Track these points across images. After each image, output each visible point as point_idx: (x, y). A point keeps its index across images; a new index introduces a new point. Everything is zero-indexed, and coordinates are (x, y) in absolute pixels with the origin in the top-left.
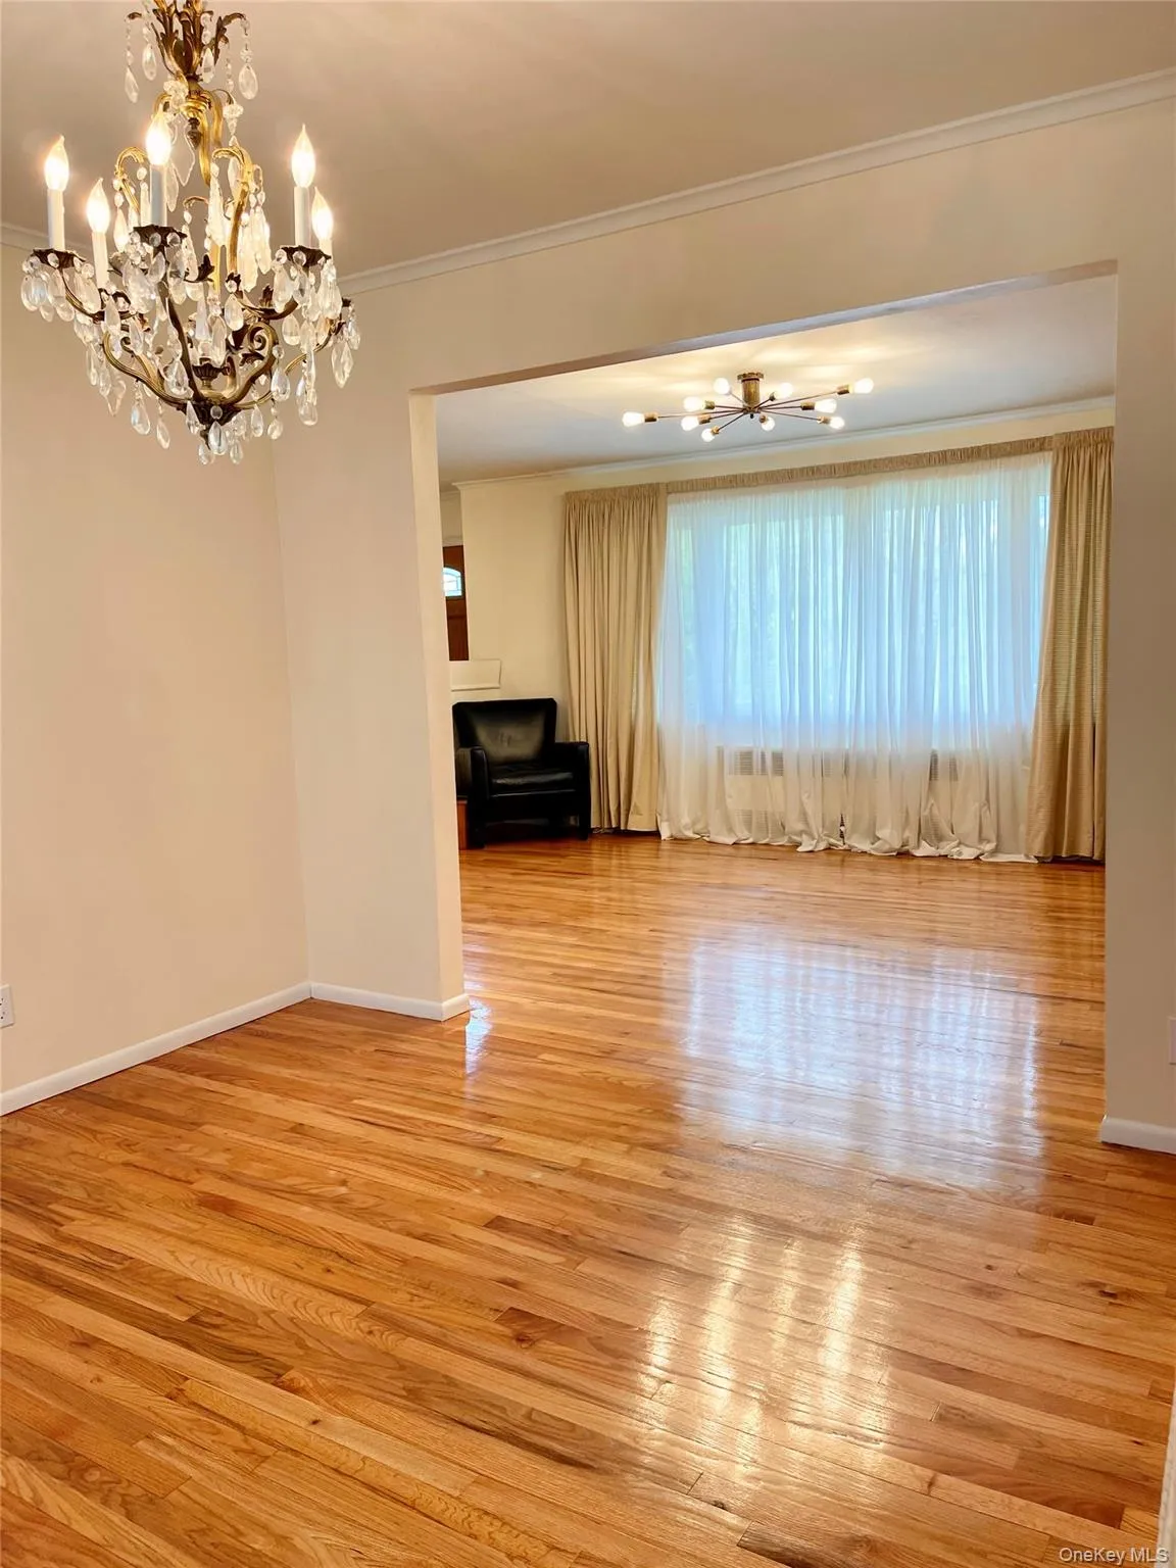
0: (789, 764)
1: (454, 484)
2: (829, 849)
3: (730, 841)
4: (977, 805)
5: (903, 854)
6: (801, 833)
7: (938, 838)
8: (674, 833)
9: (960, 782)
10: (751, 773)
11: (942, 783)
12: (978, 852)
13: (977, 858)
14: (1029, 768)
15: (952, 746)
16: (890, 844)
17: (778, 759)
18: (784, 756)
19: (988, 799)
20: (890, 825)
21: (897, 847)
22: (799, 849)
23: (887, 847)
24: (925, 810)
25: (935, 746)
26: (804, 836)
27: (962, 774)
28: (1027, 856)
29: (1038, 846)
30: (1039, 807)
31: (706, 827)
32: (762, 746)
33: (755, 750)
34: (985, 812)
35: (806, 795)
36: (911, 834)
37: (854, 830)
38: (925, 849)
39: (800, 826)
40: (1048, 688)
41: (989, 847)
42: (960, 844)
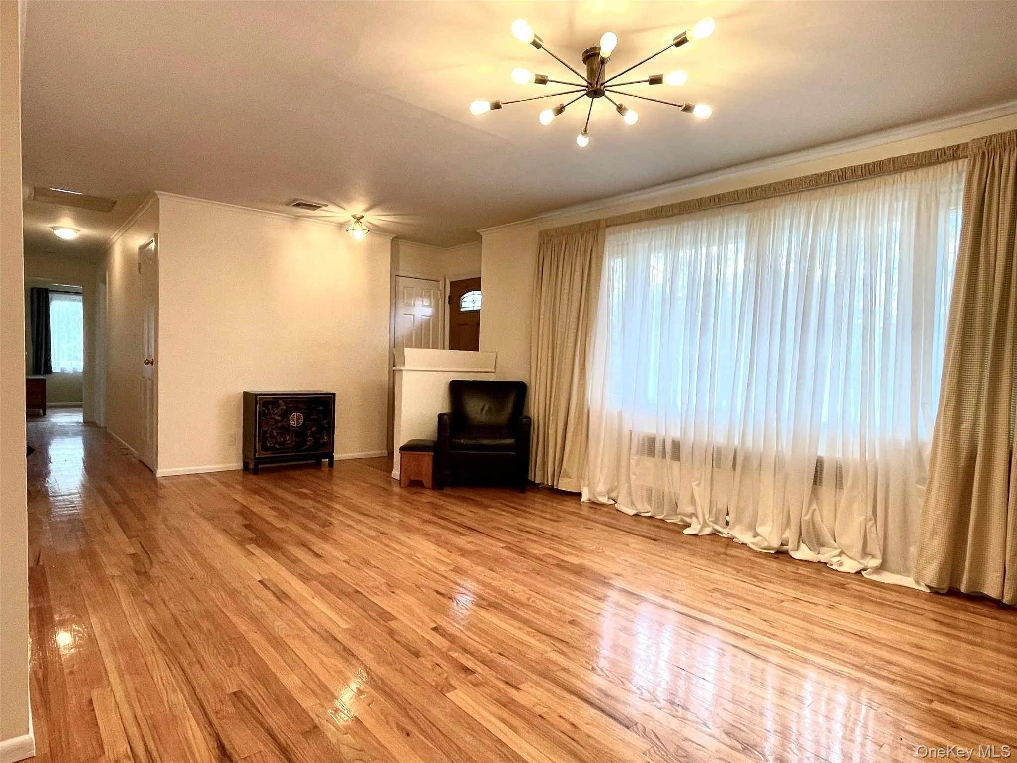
0: (685, 452)
1: (478, 231)
2: (714, 534)
3: (631, 512)
4: (862, 518)
5: (781, 554)
6: (691, 516)
7: (818, 543)
8: (591, 498)
9: (845, 491)
10: (654, 456)
11: (827, 490)
12: (862, 567)
13: (859, 573)
14: (924, 488)
15: (839, 455)
16: (768, 543)
17: (676, 445)
18: (681, 443)
19: (875, 512)
20: (770, 522)
21: (776, 547)
22: (687, 531)
23: (765, 544)
24: (807, 514)
25: (822, 452)
26: (694, 518)
27: (848, 483)
28: (917, 582)
29: (931, 573)
30: (934, 533)
31: (618, 496)
32: (664, 433)
33: (657, 436)
34: (872, 526)
35: (697, 483)
36: (790, 535)
37: (738, 520)
38: (804, 553)
39: (690, 509)
40: (952, 404)
41: (875, 563)
42: (842, 553)
